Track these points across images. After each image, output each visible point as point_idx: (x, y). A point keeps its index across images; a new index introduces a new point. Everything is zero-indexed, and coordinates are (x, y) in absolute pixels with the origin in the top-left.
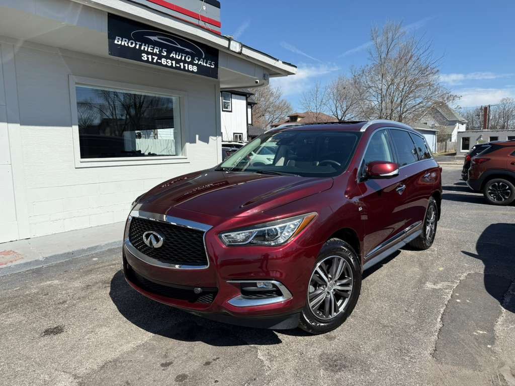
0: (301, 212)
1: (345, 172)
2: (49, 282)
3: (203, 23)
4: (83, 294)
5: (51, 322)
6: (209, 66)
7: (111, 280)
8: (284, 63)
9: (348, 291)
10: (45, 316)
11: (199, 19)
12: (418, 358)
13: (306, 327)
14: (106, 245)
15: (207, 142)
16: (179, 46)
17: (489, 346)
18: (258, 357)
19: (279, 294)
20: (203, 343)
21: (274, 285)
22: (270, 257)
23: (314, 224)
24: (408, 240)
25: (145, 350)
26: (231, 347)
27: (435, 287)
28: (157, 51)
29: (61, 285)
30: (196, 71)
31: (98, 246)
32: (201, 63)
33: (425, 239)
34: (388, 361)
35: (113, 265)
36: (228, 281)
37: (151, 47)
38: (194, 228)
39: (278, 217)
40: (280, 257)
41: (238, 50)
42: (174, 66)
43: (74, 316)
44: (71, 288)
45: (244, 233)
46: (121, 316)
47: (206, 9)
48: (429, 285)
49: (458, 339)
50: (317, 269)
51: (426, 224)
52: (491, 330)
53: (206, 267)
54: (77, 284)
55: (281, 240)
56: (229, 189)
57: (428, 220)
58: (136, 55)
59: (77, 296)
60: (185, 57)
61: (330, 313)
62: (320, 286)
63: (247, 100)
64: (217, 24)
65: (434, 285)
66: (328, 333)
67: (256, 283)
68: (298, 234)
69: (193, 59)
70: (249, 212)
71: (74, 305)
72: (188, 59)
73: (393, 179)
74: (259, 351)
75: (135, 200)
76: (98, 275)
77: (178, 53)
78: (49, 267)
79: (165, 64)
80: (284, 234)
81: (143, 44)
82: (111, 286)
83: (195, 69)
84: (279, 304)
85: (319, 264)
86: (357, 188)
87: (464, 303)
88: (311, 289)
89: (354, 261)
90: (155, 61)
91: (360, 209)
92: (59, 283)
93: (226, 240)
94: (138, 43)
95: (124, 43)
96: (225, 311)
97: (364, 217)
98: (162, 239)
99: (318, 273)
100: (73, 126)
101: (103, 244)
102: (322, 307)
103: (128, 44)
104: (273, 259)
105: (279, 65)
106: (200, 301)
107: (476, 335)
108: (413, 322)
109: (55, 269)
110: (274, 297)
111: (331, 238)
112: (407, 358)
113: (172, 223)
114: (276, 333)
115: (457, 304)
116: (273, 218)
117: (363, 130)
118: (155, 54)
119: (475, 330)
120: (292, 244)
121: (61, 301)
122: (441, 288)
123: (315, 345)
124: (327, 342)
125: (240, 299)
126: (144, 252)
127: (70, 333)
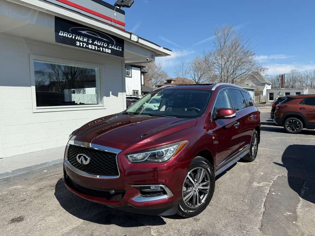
0: (178, 140)
1: (203, 115)
2: (14, 187)
3: (114, 23)
4: (37, 194)
5: (16, 214)
6: (118, 50)
7: (55, 184)
8: (164, 48)
9: (207, 189)
10: (12, 209)
11: (112, 21)
12: (252, 232)
13: (181, 214)
14: (52, 161)
15: (117, 96)
16: (100, 37)
17: (294, 222)
18: (151, 234)
19: (165, 193)
20: (116, 225)
21: (161, 188)
22: (158, 169)
23: (186, 148)
24: (242, 156)
25: (78, 232)
26: (134, 227)
27: (258, 185)
28: (86, 40)
29: (23, 188)
30: (110, 52)
31: (47, 162)
32: (113, 48)
33: (251, 155)
34: (233, 234)
35: (57, 174)
36: (132, 186)
37: (82, 38)
38: (109, 151)
39: (163, 144)
40: (165, 169)
41: (136, 40)
42: (96, 49)
43: (31, 209)
44: (29, 191)
45: (142, 154)
46: (62, 208)
47: (116, 15)
48: (255, 184)
49: (275, 218)
50: (188, 176)
51: (252, 146)
52: (295, 212)
53: (118, 177)
54: (33, 188)
55: (166, 159)
56: (131, 126)
57: (253, 144)
58: (72, 42)
59: (33, 195)
60: (103, 44)
61: (196, 204)
62: (190, 187)
63: (141, 70)
64: (123, 24)
65: (258, 183)
66: (195, 217)
67: (150, 187)
68: (176, 154)
69: (108, 45)
70: (145, 141)
71: (31, 202)
72: (105, 45)
73: (233, 119)
74: (152, 230)
75: (71, 133)
76: (47, 181)
77: (99, 42)
78: (15, 176)
79: (91, 48)
80: (168, 155)
81: (77, 36)
82: (55, 189)
83: (110, 51)
84: (164, 200)
85: (189, 173)
86: (211, 125)
87: (277, 195)
88: (184, 189)
89: (210, 170)
90: (84, 46)
91: (213, 138)
92: (21, 188)
93: (130, 159)
94: (74, 35)
95: (65, 35)
96: (129, 205)
97: (216, 142)
98: (89, 159)
99: (189, 179)
100: (32, 87)
101: (50, 161)
102: (191, 200)
103: (67, 35)
104: (161, 170)
105: (161, 49)
106: (114, 199)
107: (285, 215)
108: (247, 208)
109: (19, 178)
110: (161, 195)
111: (196, 156)
112: (245, 232)
113: (95, 149)
114: (162, 218)
115: (273, 196)
116: (161, 145)
117: (213, 89)
118: (85, 42)
119: (285, 212)
120: (172, 161)
121: (23, 199)
122: (263, 186)
123: (187, 225)
124: (195, 222)
125: (140, 197)
126: (77, 167)
127: (28, 221)
